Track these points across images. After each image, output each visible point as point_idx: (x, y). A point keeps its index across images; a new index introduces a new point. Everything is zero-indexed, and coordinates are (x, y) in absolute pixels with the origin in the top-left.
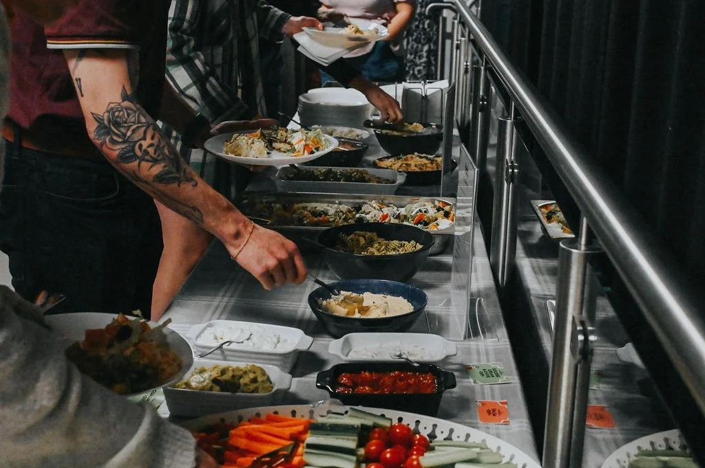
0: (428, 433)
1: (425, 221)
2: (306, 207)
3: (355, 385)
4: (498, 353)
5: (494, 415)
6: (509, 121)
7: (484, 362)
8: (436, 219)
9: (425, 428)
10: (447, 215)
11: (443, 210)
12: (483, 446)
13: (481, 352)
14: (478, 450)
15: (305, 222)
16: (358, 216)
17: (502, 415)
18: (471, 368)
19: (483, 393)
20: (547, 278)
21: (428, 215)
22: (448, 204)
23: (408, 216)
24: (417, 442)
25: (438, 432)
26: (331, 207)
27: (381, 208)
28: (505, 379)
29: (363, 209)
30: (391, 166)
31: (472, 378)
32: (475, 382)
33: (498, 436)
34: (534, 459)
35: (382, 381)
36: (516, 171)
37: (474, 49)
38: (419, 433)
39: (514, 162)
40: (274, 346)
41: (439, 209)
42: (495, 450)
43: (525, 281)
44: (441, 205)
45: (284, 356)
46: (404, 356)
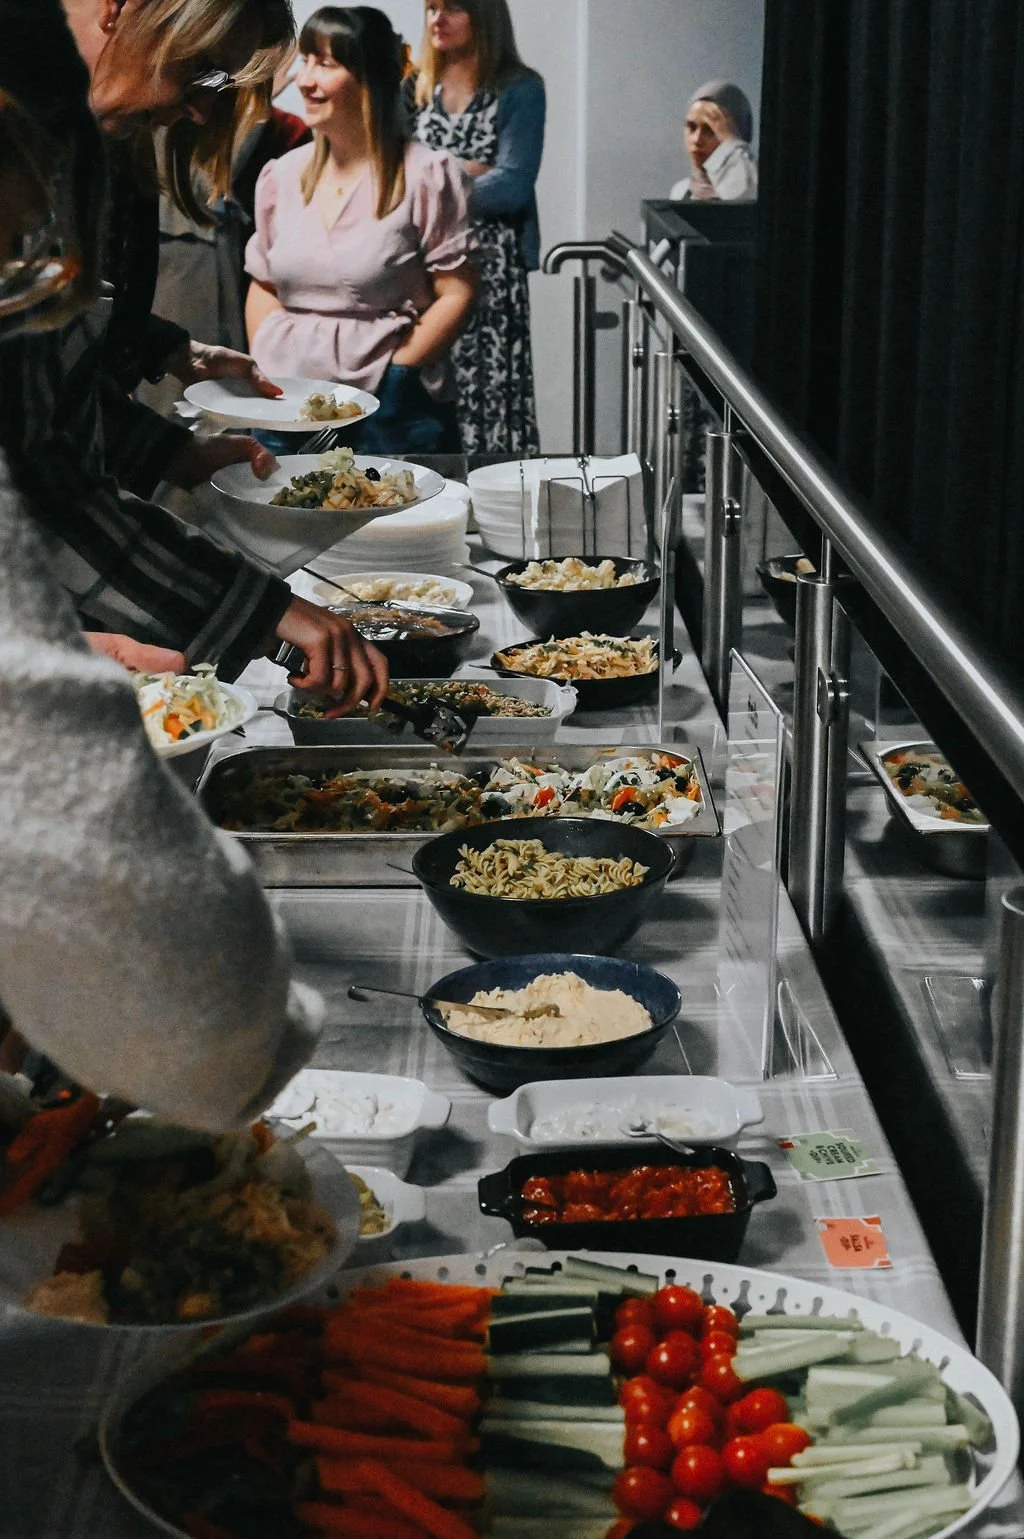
0: (732, 1301)
1: (637, 805)
2: (366, 781)
3: (560, 1201)
4: (841, 1106)
5: (857, 1249)
6: (820, 586)
7: (815, 1130)
8: (660, 799)
9: (725, 1291)
10: (682, 786)
11: (673, 775)
12: (852, 1325)
13: (805, 1107)
14: (848, 1335)
15: (370, 816)
16: (485, 796)
17: (872, 1247)
18: (790, 1145)
19: (826, 1203)
20: (918, 923)
21: (642, 789)
22: (682, 761)
23: (598, 792)
24: (712, 1322)
25: (752, 1299)
26: (422, 777)
27: (533, 776)
28: (866, 1165)
29: (494, 779)
30: (534, 668)
31: (796, 1167)
32: (804, 1176)
33: (873, 1296)
34: (956, 1342)
35: (614, 1191)
36: (843, 695)
37: (687, 375)
38: (713, 1302)
39: (838, 674)
40: (368, 1122)
41: (664, 774)
42: (878, 1330)
43: (871, 934)
44: (665, 762)
45: (396, 1143)
46: (651, 1129)
